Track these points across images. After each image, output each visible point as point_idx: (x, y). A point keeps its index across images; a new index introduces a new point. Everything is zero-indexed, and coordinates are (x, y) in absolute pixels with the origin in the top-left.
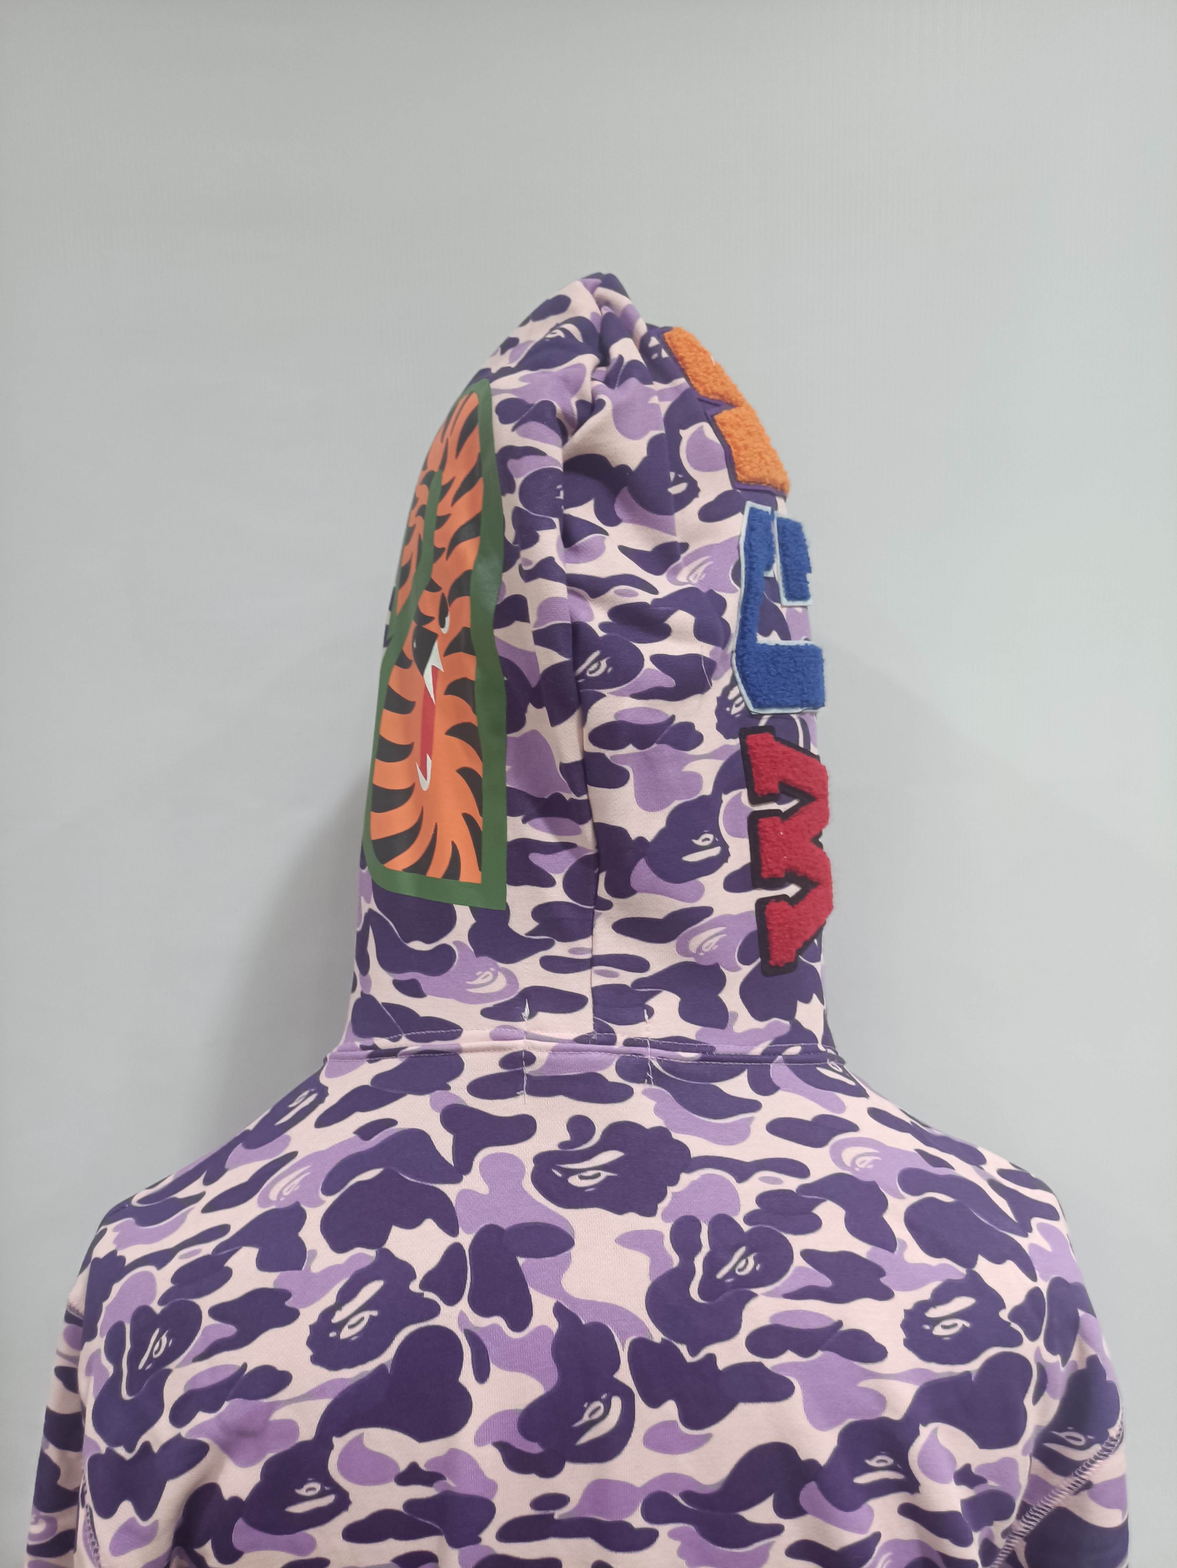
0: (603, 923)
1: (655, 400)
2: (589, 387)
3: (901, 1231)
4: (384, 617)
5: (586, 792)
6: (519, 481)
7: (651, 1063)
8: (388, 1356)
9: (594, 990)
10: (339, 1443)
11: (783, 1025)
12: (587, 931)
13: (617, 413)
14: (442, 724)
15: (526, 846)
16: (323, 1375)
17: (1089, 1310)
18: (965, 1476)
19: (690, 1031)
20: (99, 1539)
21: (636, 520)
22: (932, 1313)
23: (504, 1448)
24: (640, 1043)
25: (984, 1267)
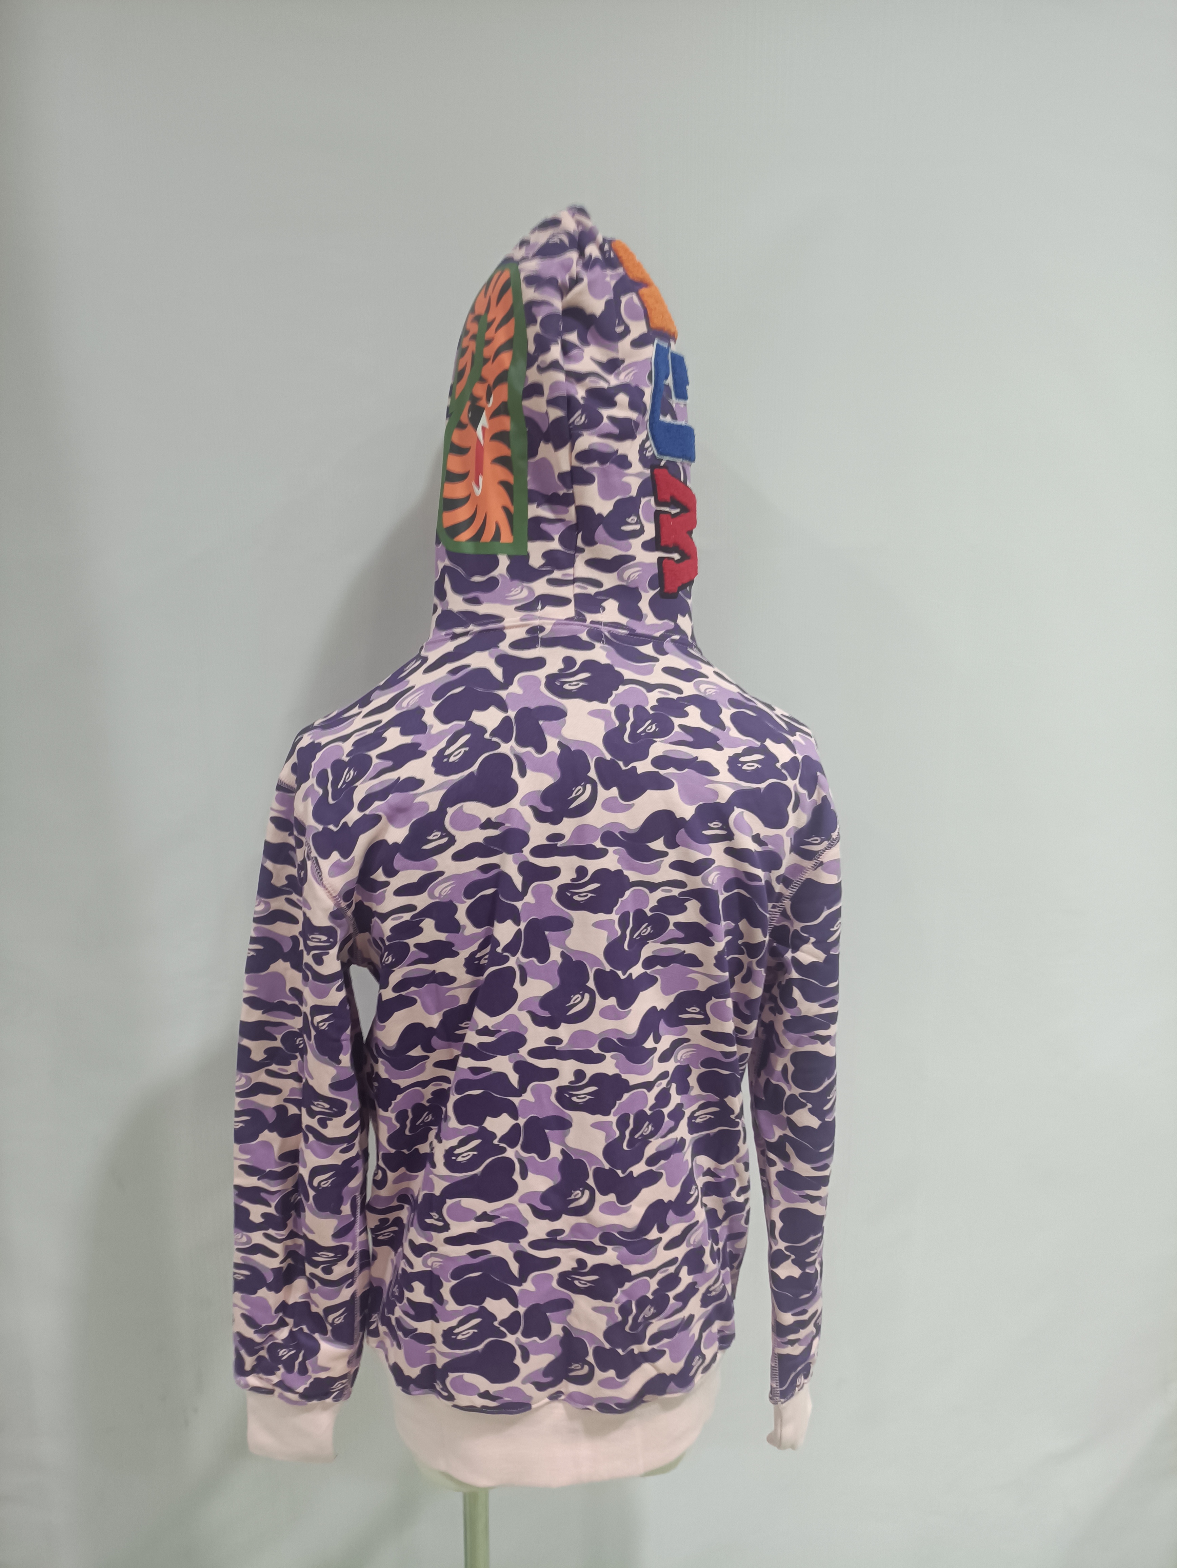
0: (580, 561)
1: (608, 279)
2: (575, 269)
3: (728, 722)
4: (446, 401)
5: (572, 488)
6: (539, 319)
7: (604, 634)
8: (475, 768)
9: (576, 596)
10: (450, 811)
11: (671, 624)
12: (571, 564)
13: (590, 284)
14: (488, 458)
15: (538, 520)
16: (441, 779)
17: (823, 773)
18: (757, 839)
19: (624, 620)
20: (322, 870)
21: (599, 344)
22: (742, 759)
23: (534, 809)
24: (599, 623)
25: (769, 743)
